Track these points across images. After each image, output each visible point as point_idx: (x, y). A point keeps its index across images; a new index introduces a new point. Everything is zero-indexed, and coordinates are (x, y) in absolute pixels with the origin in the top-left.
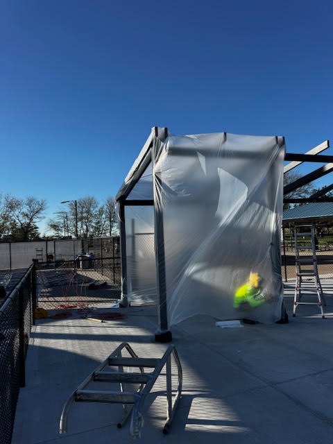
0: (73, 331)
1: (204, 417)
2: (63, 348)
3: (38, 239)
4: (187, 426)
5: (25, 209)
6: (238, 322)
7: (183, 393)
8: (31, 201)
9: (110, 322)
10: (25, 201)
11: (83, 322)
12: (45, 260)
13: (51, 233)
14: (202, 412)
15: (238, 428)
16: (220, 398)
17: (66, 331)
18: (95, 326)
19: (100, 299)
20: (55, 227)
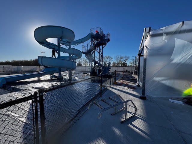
0: (120, 89)
1: (137, 126)
2: (114, 92)
3: (127, 66)
4: (129, 125)
5: (124, 59)
6: (182, 102)
7: (136, 115)
8: (126, 57)
9: (131, 89)
10: (124, 57)
11: (124, 87)
12: (125, 71)
13: (130, 65)
14: (138, 124)
15: (146, 136)
16: (148, 123)
17: (118, 88)
18: (126, 89)
19: (132, 82)
20: (131, 63)
